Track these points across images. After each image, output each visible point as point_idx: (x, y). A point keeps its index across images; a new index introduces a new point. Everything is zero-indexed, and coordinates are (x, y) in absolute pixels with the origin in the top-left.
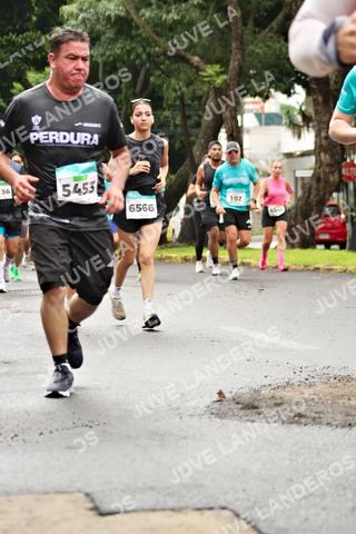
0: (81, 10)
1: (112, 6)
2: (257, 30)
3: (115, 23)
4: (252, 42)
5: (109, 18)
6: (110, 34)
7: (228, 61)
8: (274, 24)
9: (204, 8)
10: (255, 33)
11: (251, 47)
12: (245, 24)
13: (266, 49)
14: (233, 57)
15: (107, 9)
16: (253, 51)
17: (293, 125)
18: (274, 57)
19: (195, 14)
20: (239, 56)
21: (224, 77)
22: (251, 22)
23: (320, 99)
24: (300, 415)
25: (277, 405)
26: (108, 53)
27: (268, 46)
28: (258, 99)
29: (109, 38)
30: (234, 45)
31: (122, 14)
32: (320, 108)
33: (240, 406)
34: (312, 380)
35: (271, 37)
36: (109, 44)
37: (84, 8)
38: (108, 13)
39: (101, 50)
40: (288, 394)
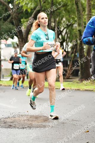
2: (4, 21)
4: (3, 25)
8: (9, 20)
10: (3, 22)
11: (2, 26)
13: (6, 27)
16: (3, 27)
17: (14, 47)
18: (9, 29)
23: (21, 40)
24: (11, 126)
25: (4, 123)
27: (7, 26)
28: (5, 40)
32: (21, 43)
34: (15, 116)
35: (8, 24)
40: (8, 120)
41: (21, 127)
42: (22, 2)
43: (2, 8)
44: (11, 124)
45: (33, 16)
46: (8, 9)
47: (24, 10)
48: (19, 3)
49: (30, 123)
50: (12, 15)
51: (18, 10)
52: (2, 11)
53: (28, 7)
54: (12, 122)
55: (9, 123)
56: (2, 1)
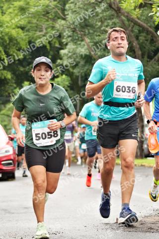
0: (69, 52)
1: (83, 50)
2: (149, 60)
3: (85, 58)
4: (146, 66)
5: (82, 55)
6: (82, 63)
8: (156, 57)
10: (148, 61)
11: (146, 68)
12: (143, 57)
13: (152, 69)
18: (156, 72)
22: (146, 57)
24: (151, 228)
25: (141, 224)
26: (82, 71)
27: (153, 67)
29: (82, 65)
31: (88, 54)
35: (155, 63)
36: (82, 67)
37: (71, 51)
38: (81, 53)
39: (78, 70)
40: (148, 220)
43: (145, 37)
44: (153, 226)
46: (155, 40)
52: (146, 42)
54: (154, 223)
55: (149, 225)
56: (145, 25)
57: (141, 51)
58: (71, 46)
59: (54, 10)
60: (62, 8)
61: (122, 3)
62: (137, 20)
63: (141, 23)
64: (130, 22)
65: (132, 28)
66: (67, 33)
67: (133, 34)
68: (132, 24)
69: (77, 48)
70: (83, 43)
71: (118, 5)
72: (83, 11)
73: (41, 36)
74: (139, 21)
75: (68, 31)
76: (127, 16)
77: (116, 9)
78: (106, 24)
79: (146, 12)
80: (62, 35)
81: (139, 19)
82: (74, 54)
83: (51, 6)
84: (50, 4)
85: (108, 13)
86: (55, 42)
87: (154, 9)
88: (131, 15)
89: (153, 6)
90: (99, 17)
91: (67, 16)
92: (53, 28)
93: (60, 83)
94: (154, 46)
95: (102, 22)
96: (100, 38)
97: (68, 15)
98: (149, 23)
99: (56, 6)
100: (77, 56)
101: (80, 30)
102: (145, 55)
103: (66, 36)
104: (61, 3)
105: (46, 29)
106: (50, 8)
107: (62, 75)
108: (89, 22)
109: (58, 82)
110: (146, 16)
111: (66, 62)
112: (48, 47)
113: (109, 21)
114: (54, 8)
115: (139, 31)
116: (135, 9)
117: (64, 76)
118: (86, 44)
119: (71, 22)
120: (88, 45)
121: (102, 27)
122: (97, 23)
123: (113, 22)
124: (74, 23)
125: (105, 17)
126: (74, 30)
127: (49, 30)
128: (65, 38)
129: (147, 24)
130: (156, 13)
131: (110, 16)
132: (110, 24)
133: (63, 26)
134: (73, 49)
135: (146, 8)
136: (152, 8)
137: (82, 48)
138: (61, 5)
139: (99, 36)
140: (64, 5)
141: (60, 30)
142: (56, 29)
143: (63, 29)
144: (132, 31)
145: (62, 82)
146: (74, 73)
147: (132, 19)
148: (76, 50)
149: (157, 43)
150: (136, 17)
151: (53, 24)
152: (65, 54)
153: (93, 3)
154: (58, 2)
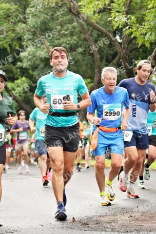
0: (29, 55)
1: (43, 53)
2: (107, 64)
3: (44, 61)
5: (41, 58)
6: (42, 65)
7: (94, 77)
8: (114, 61)
9: (83, 54)
12: (101, 61)
14: (96, 75)
15: (41, 54)
19: (79, 57)
20: (98, 75)
21: (92, 84)
22: (104, 60)
25: (97, 223)
29: (42, 67)
30: (96, 70)
31: (47, 57)
33: (81, 224)
36: (42, 70)
37: (31, 54)
38: (41, 56)
39: (38, 72)
40: (104, 219)
41: (123, 229)
42: (135, 31)
45: (153, 54)
46: (113, 44)
47: (140, 45)
48: (132, 33)
49: (139, 224)
50: (120, 52)
51: (130, 46)
53: (146, 39)
54: (109, 223)
55: (105, 224)
56: (104, 29)
57: (100, 55)
58: (31, 49)
59: (15, 14)
60: (22, 12)
61: (82, 8)
62: (96, 25)
63: (100, 27)
64: (89, 27)
65: (91, 32)
66: (27, 36)
67: (91, 38)
68: (91, 28)
69: (37, 51)
70: (43, 46)
71: (77, 10)
72: (44, 15)
73: (2, 39)
74: (98, 26)
75: (28, 34)
76: (86, 21)
77: (76, 14)
78: (65, 28)
79: (105, 17)
80: (22, 38)
81: (97, 23)
82: (34, 57)
83: (11, 10)
84: (11, 7)
85: (67, 17)
86: (15, 45)
87: (112, 14)
88: (90, 20)
89: (112, 12)
90: (59, 21)
91: (28, 20)
92: (14, 31)
93: (19, 85)
94: (113, 51)
95: (62, 26)
96: (60, 41)
97: (28, 18)
98: (108, 27)
99: (17, 10)
100: (37, 59)
101: (41, 33)
102: (103, 59)
103: (27, 39)
104: (21, 7)
105: (7, 32)
106: (11, 11)
107: (22, 77)
108: (49, 26)
109: (18, 83)
110: (105, 21)
111: (25, 64)
112: (9, 50)
113: (68, 25)
114: (14, 12)
115: (98, 35)
116: (94, 14)
117: (24, 78)
118: (46, 47)
119: (32, 26)
120: (48, 48)
121: (62, 31)
122: (57, 27)
123: (72, 27)
124: (34, 27)
125: (65, 22)
126: (34, 33)
127: (10, 33)
128: (25, 41)
129: (106, 28)
130: (114, 18)
131: (70, 20)
132: (70, 28)
133: (23, 29)
134: (33, 52)
135: (105, 13)
136: (111, 13)
137: (42, 51)
138: (21, 8)
139: (59, 39)
140: (25, 9)
141: (21, 33)
142: (17, 32)
143: (24, 32)
144: (91, 35)
145: (22, 84)
146: (34, 75)
147: (91, 23)
148: (36, 53)
149: (115, 47)
150: (95, 21)
151: (14, 27)
152: (25, 57)
153: (53, 7)
154: (19, 6)
